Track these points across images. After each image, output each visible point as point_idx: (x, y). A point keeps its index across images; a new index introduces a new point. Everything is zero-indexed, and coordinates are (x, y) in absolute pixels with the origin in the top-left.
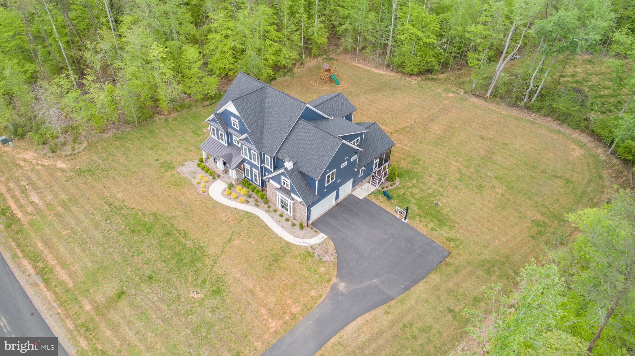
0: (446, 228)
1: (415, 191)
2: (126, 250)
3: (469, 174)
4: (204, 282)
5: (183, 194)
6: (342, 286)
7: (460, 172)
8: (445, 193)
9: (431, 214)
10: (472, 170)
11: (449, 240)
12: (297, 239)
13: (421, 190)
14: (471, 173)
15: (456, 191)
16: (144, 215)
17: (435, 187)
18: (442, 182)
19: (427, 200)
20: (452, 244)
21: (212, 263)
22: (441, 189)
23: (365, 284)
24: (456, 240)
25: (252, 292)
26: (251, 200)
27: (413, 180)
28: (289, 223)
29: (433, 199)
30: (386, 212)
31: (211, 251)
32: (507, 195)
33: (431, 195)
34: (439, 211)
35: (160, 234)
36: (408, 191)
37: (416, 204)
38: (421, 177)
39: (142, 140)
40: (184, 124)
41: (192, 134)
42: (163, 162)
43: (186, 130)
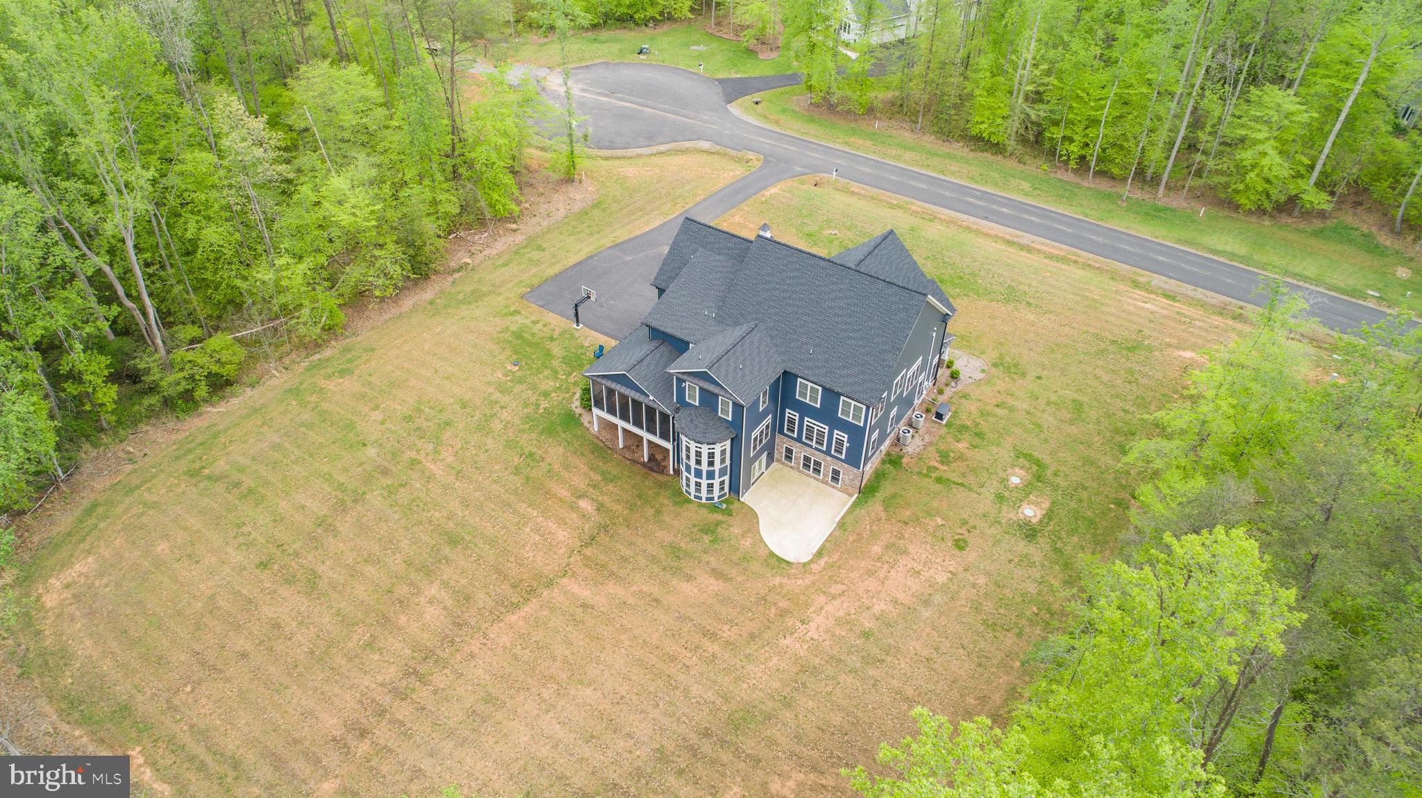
0: (513, 328)
1: (549, 384)
3: (420, 443)
8: (491, 390)
9: (531, 344)
10: (408, 455)
11: (517, 312)
13: (534, 387)
14: (411, 447)
15: (468, 396)
17: (505, 399)
18: (488, 412)
19: (531, 369)
20: (513, 308)
22: (497, 395)
23: (643, 254)
24: (505, 315)
27: (545, 409)
29: (519, 374)
30: (606, 334)
32: (366, 410)
33: (521, 381)
34: (516, 352)
36: (562, 380)
37: (553, 357)
38: (528, 418)
39: (1120, 424)
40: (1085, 488)
41: (1036, 454)
42: (1024, 375)
43: (1063, 468)
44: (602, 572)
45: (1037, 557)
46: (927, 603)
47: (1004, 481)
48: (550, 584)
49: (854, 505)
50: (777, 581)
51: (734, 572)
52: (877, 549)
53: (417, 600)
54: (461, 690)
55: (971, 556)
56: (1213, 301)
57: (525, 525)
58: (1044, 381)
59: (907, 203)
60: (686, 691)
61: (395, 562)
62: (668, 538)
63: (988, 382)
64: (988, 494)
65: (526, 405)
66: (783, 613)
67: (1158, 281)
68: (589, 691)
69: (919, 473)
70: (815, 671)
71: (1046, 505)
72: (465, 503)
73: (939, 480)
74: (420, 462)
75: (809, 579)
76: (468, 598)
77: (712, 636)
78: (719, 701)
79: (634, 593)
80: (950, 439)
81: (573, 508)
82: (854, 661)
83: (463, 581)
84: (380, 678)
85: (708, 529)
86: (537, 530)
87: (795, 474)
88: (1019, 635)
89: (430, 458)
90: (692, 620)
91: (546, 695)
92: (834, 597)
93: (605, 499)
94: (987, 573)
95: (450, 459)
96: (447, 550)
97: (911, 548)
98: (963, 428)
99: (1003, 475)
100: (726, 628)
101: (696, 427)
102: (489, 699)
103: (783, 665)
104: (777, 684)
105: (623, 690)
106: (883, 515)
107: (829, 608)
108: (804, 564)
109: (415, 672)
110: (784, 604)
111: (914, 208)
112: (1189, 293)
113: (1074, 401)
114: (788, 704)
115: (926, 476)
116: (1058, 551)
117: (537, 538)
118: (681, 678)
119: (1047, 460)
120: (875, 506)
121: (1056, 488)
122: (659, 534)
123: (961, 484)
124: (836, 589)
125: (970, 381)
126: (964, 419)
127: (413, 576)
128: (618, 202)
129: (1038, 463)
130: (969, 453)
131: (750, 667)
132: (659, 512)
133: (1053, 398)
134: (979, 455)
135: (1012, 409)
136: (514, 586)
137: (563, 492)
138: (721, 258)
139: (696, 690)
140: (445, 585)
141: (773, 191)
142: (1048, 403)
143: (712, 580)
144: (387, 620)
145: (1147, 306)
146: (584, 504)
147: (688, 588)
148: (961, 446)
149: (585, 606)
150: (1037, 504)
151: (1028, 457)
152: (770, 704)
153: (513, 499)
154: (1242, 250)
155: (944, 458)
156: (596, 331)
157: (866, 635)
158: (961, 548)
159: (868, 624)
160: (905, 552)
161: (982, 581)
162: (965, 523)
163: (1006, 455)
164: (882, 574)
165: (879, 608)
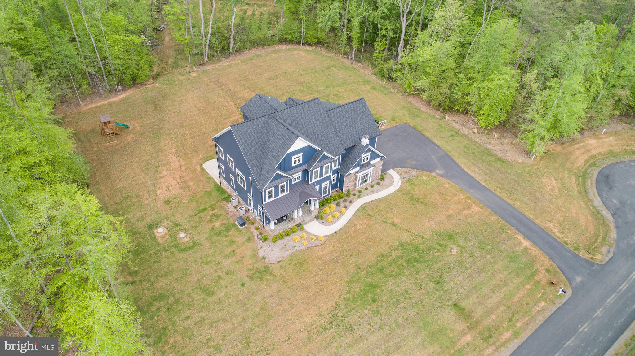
2: (402, 305)
4: (440, 245)
5: (319, 258)
12: (394, 185)
16: (349, 292)
20: (397, 120)
21: (419, 239)
23: (436, 162)
24: (393, 118)
25: (449, 216)
26: (342, 205)
28: (376, 186)
31: (405, 237)
35: (380, 276)
39: (180, 307)
40: (155, 262)
41: (190, 252)
42: (250, 278)
43: (173, 259)
45: (140, 224)
47: (185, 231)
50: (201, 156)
55: (159, 203)
58: (239, 285)
63: (255, 255)
64: (183, 222)
66: (186, 154)
69: (214, 205)
71: (160, 240)
73: (205, 209)
75: (194, 164)
78: (168, 133)
80: (225, 221)
82: (152, 162)
92: (181, 166)
94: (148, 205)
97: (181, 190)
98: (228, 229)
99: (189, 231)
103: (166, 147)
104: (161, 144)
106: (205, 190)
108: (201, 165)
110: (190, 155)
113: (213, 293)
114: (153, 144)
115: (211, 207)
119: (183, 254)
120: (210, 188)
121: (165, 249)
123: (196, 215)
124: (183, 168)
125: (259, 247)
126: (233, 232)
129: (184, 250)
130: (210, 225)
133: (222, 282)
134: (206, 228)
135: (227, 256)
142: (219, 277)
148: (218, 224)
150: (163, 237)
151: (191, 247)
152: (156, 141)
155: (215, 215)
157: (158, 167)
158: (165, 202)
159: (161, 168)
160: (181, 188)
161: (146, 202)
162: (176, 207)
163: (199, 238)
164: (178, 179)
165: (165, 173)
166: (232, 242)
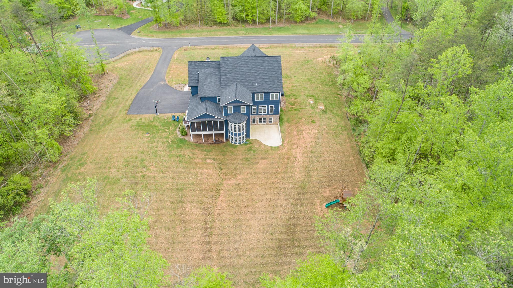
0: (135, 124)
1: (165, 135)
3: (139, 170)
6: (162, 83)
7: (146, 167)
8: (147, 145)
9: (146, 126)
10: (139, 175)
11: (130, 119)
13: (162, 137)
14: (137, 172)
15: (141, 149)
17: (155, 145)
18: (153, 151)
19: (154, 133)
20: (128, 119)
22: (151, 145)
24: (127, 122)
27: (171, 141)
29: (152, 136)
30: (169, 113)
32: (106, 171)
33: (154, 137)
34: (144, 130)
36: (168, 131)
37: (158, 126)
38: (168, 147)
40: (327, 97)
41: (310, 94)
42: (291, 78)
43: (319, 95)
44: (233, 175)
45: (331, 117)
46: (318, 138)
47: (309, 103)
48: (221, 185)
49: (280, 125)
50: (279, 152)
51: (267, 156)
52: (295, 133)
53: (187, 211)
54: (226, 224)
55: (318, 123)
56: (313, 45)
57: (198, 175)
58: (297, 77)
59: (217, 46)
60: (284, 188)
61: (168, 205)
62: (242, 157)
64: (309, 108)
65: (164, 143)
66: (288, 158)
67: (297, 45)
68: (261, 203)
69: (289, 111)
70: (309, 166)
71: (323, 105)
72: (174, 178)
73: (295, 110)
74: (146, 175)
75: (286, 148)
76: (202, 201)
77: (277, 173)
78: (294, 186)
79: (247, 175)
80: (289, 99)
81: (207, 163)
82: (314, 159)
83: (195, 198)
84: (199, 236)
85: (250, 150)
86: (202, 174)
87: (258, 126)
88: (342, 135)
89: (148, 172)
90: (268, 172)
91: (250, 210)
92: (296, 149)
93: (213, 157)
94: (325, 125)
95: (155, 169)
96: (181, 193)
97: (303, 128)
98: (290, 95)
100: (278, 169)
101: (237, 119)
102: (236, 221)
103: (301, 169)
104: (303, 174)
105: (269, 197)
106: (289, 125)
107: (297, 152)
108: (282, 145)
109: (207, 228)
110: (286, 157)
111: (220, 47)
112: (306, 45)
113: (307, 79)
114: (310, 177)
115: (291, 110)
116: (334, 113)
117: (205, 176)
118: (280, 186)
119: (314, 95)
120: (285, 124)
121: (321, 100)
122: (238, 157)
123: (301, 109)
124: (295, 147)
126: (288, 93)
127: (179, 205)
128: (128, 75)
129: (313, 96)
130: (296, 101)
131: (293, 174)
132: (232, 153)
133: (302, 80)
134: (299, 100)
135: (295, 86)
136: (212, 191)
137: (200, 161)
138: (208, 69)
139: (286, 186)
140: (191, 202)
141: (175, 56)
142: (302, 82)
143: (263, 161)
144: (184, 221)
145: (301, 51)
146: (208, 161)
147: (258, 166)
148: (293, 100)
149: (237, 185)
150: (321, 105)
151: (309, 96)
152: (306, 179)
153: (187, 170)
154: (307, 32)
155: (292, 105)
156: (165, 113)
157: (312, 152)
158: (314, 123)
159: (310, 150)
160: (303, 130)
161: (325, 127)
162: (310, 117)
163: (304, 97)
164: (302, 138)
165: (309, 145)
166: (291, 90)
